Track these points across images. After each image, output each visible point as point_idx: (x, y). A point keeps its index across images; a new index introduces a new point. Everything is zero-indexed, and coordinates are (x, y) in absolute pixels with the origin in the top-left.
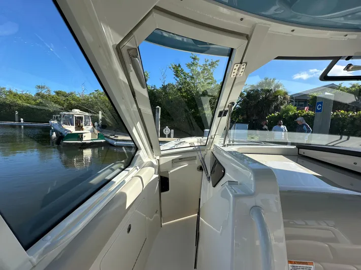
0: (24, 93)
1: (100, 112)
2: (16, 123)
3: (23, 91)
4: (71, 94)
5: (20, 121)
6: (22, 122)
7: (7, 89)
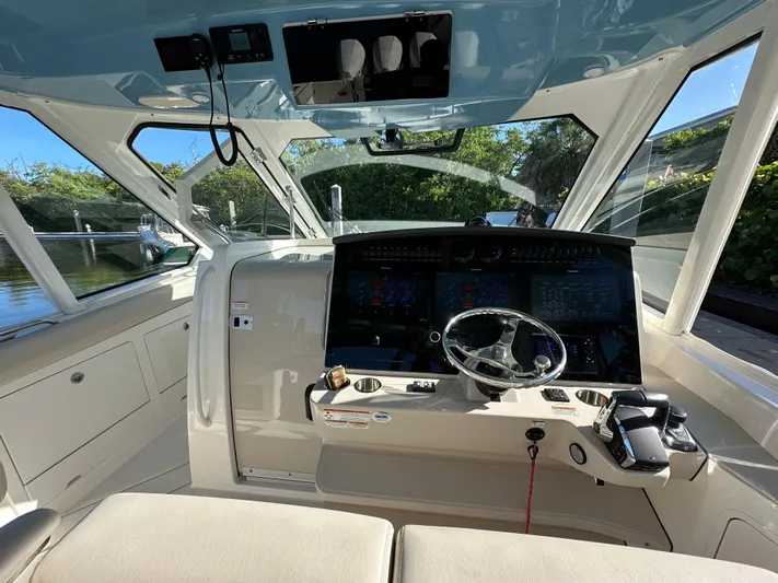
0: (82, 171)
1: (231, 203)
2: (79, 234)
3: (80, 168)
4: (174, 166)
5: (85, 230)
6: (89, 230)
7: (49, 166)
